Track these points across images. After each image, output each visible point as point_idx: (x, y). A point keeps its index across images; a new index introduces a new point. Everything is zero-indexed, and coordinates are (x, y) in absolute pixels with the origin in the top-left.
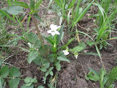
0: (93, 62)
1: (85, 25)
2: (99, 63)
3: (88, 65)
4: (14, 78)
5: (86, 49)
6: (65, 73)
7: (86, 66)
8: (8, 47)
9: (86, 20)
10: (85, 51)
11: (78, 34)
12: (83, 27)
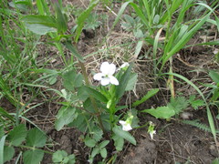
0: (200, 142)
1: (193, 58)
2: (212, 147)
3: (186, 146)
4: (34, 149)
5: (188, 111)
7: (182, 147)
8: (37, 88)
9: (198, 49)
10: (185, 116)
11: (172, 79)
12: (190, 62)
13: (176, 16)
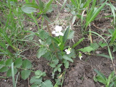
0: (105, 64)
1: (101, 25)
2: (111, 66)
4: (26, 69)
5: (99, 50)
6: (73, 72)
9: (103, 20)
10: (98, 52)
11: (91, 34)
12: (99, 27)
13: (91, 4)
